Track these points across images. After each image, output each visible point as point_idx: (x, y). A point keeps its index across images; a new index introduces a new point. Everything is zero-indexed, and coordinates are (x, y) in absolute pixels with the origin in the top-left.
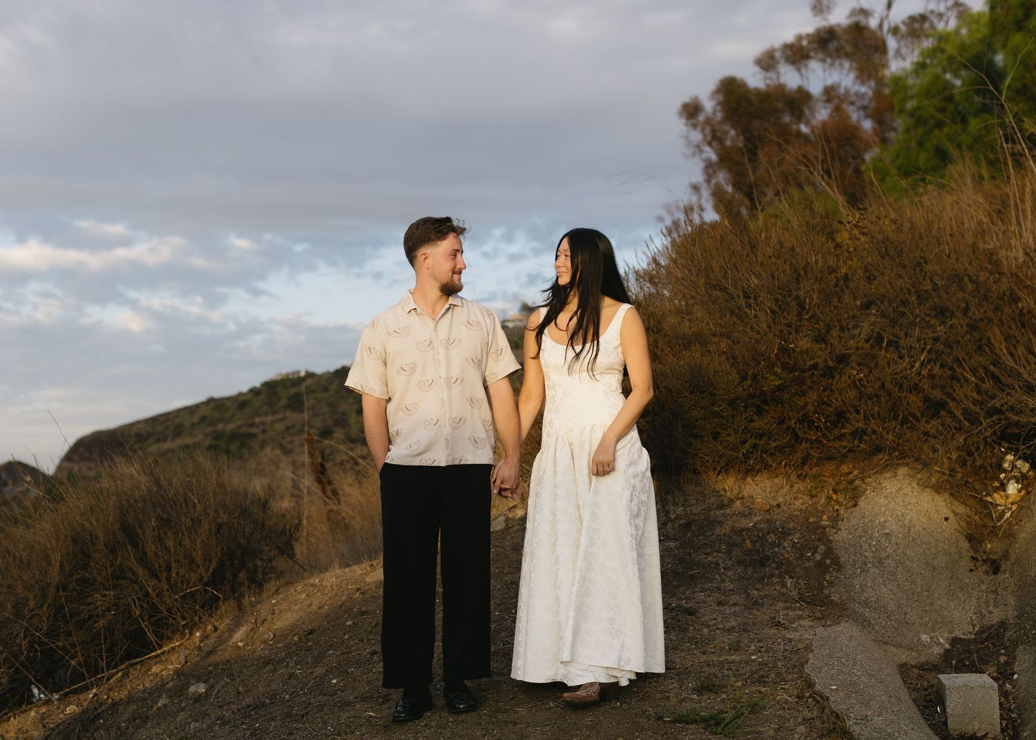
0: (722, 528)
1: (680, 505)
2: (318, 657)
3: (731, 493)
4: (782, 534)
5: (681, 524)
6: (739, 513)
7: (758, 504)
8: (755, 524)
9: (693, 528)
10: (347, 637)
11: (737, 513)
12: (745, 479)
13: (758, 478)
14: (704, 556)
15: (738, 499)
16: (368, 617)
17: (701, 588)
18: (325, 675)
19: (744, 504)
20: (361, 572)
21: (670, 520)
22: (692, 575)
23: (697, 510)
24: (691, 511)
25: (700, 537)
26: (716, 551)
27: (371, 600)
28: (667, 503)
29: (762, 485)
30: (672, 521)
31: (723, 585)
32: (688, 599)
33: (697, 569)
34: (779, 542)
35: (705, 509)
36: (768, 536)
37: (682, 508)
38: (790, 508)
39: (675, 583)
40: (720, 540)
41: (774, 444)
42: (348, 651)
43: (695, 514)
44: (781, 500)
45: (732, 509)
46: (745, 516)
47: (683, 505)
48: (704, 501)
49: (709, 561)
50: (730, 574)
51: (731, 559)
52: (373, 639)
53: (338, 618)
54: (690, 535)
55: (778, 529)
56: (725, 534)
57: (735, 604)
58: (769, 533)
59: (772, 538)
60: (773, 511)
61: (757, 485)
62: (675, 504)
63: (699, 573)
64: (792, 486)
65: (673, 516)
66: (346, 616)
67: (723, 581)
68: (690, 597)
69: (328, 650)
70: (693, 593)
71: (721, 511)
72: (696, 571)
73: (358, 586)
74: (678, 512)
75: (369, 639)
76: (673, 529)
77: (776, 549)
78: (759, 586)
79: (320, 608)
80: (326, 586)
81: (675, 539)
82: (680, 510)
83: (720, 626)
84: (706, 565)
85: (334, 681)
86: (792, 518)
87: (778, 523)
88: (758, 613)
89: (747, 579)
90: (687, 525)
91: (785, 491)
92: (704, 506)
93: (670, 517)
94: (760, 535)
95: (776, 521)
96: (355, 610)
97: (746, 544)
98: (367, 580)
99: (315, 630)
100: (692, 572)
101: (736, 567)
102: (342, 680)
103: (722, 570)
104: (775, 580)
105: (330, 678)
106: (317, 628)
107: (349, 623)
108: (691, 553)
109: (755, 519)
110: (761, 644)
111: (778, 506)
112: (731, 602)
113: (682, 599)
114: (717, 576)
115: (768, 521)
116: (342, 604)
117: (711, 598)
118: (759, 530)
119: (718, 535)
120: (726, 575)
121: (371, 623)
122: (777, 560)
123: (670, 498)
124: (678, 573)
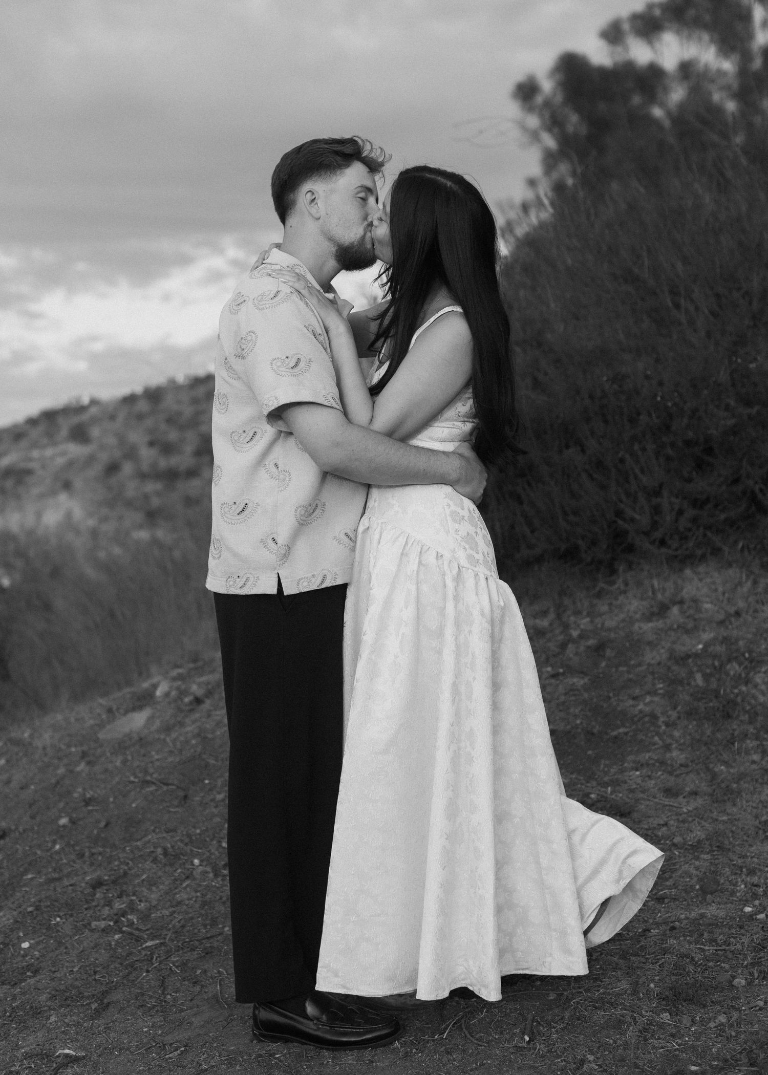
0: (655, 653)
1: (585, 613)
2: (8, 885)
3: (663, 594)
4: (751, 662)
5: (589, 647)
6: (679, 627)
7: (707, 610)
8: (706, 646)
9: (609, 653)
10: (57, 847)
11: (675, 626)
12: (681, 570)
13: (701, 569)
14: (631, 702)
15: (675, 603)
16: (95, 808)
17: (634, 762)
18: (12, 930)
19: (685, 612)
20: (92, 722)
21: (570, 640)
22: (616, 737)
23: (610, 623)
24: (603, 624)
25: (621, 669)
26: (649, 693)
27: (103, 777)
28: (564, 611)
29: (708, 580)
30: (574, 641)
31: (668, 755)
32: (615, 783)
33: (623, 726)
34: (748, 674)
35: (623, 621)
36: (728, 667)
37: (588, 619)
38: (755, 618)
39: (590, 752)
40: (653, 673)
41: (723, 517)
42: (56, 875)
43: (609, 630)
44: (741, 604)
45: (668, 621)
46: (687, 632)
47: (588, 615)
48: (620, 607)
49: (641, 711)
50: (677, 734)
51: (675, 708)
52: (100, 854)
53: (48, 808)
54: (603, 664)
55: (743, 655)
56: (659, 664)
57: (695, 793)
58: (729, 661)
59: (734, 668)
60: (731, 623)
61: (701, 580)
62: (577, 613)
63: (626, 734)
64: (755, 582)
65: (575, 634)
66: (61, 805)
67: (667, 748)
68: (617, 780)
69: (26, 872)
70: (622, 771)
71: (651, 625)
72: (621, 730)
73: (85, 748)
74: (582, 627)
75: (93, 854)
76: (577, 654)
77: (744, 688)
78: (725, 756)
79: (22, 788)
80: (37, 748)
81: (582, 673)
82: (585, 622)
83: (678, 840)
84: (636, 719)
85: (25, 945)
86: (761, 635)
87: (741, 643)
88: (735, 810)
89: (706, 744)
90: (600, 648)
91: (745, 589)
92: (622, 616)
93: (571, 635)
94: (717, 663)
95: (737, 640)
96: (76, 795)
97: (695, 680)
98: (101, 736)
99: (10, 829)
100: (614, 733)
101: (686, 722)
102: (38, 943)
103: (663, 728)
104: (751, 744)
105: (19, 938)
106: (13, 827)
107: (63, 821)
108: (609, 698)
109: (707, 636)
110: (755, 880)
111: (738, 614)
112: (688, 789)
113: (606, 785)
114: (656, 738)
115: (725, 640)
116: (58, 783)
117: (653, 782)
118: (715, 656)
119: (649, 665)
120: (671, 736)
121: (98, 821)
122: (748, 708)
123: (567, 601)
124: (593, 734)
